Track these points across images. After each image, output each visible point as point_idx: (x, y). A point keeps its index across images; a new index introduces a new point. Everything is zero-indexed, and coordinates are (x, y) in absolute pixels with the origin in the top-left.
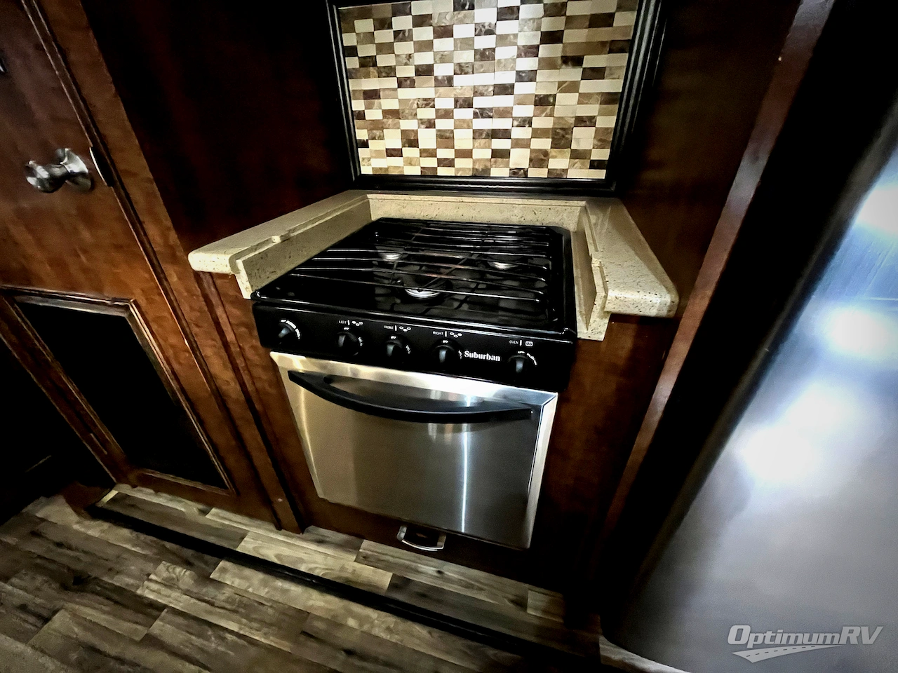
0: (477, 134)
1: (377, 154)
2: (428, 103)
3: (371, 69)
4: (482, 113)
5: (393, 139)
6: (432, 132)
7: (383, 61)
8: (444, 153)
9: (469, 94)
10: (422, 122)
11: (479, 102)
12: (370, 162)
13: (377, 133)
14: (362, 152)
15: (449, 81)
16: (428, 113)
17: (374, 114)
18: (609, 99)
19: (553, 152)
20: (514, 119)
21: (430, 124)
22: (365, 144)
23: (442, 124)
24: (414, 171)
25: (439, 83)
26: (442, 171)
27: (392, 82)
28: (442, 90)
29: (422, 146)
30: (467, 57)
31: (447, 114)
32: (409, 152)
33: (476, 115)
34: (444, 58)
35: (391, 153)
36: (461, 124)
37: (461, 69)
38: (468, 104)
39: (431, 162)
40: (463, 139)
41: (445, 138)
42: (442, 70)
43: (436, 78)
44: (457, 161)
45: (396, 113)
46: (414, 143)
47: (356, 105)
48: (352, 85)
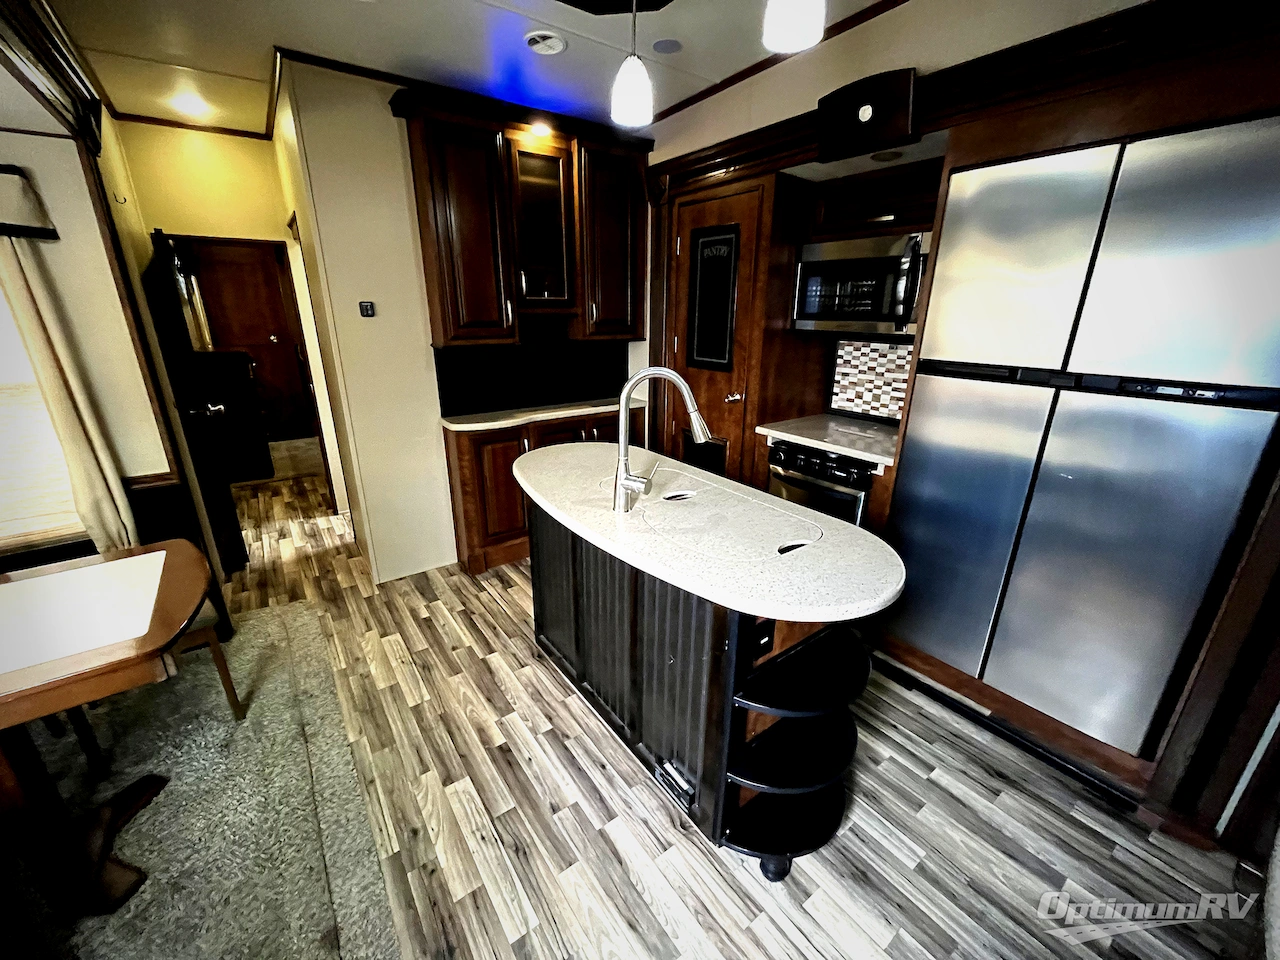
0: (892, 398)
1: (843, 400)
2: (871, 382)
3: (848, 365)
4: (895, 390)
5: (851, 394)
6: (871, 394)
7: (853, 362)
8: (874, 404)
10: (866, 389)
11: (895, 385)
12: (837, 403)
13: (844, 391)
14: (834, 397)
15: (882, 375)
16: (871, 386)
17: (844, 382)
21: (870, 391)
22: (837, 394)
23: (876, 391)
24: (859, 410)
25: (877, 374)
26: (873, 413)
27: (856, 371)
28: (878, 377)
29: (864, 399)
30: (893, 366)
31: (879, 388)
32: (857, 401)
33: (892, 390)
34: (881, 365)
35: (848, 400)
36: (884, 393)
37: (888, 371)
38: (889, 385)
39: (868, 407)
40: (885, 399)
41: (877, 398)
42: (879, 370)
44: (881, 409)
45: (855, 384)
46: (861, 398)
47: (837, 378)
48: (838, 369)
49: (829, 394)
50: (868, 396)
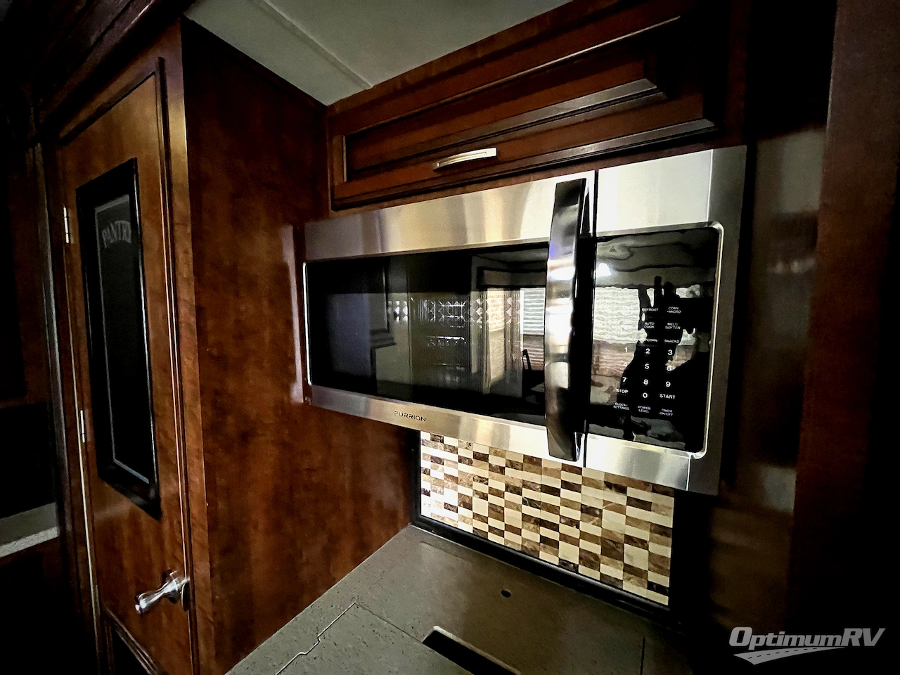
0: (526, 518)
1: (438, 505)
2: (483, 480)
3: (439, 444)
4: (530, 502)
5: (451, 497)
6: (485, 503)
7: (448, 441)
8: (493, 522)
9: (519, 485)
10: (476, 492)
11: (527, 493)
12: (430, 509)
13: (439, 489)
14: (424, 499)
15: (502, 470)
17: (438, 473)
18: (659, 530)
19: (605, 559)
20: (561, 517)
21: (484, 497)
22: (427, 494)
23: (494, 500)
24: (468, 529)
25: (492, 468)
26: (492, 537)
27: (455, 457)
28: (495, 474)
29: (475, 510)
31: (499, 494)
32: (462, 510)
33: (524, 502)
34: (497, 453)
35: (448, 507)
36: (510, 505)
37: (512, 465)
38: (517, 491)
39: (482, 526)
41: (496, 512)
42: (495, 461)
43: (490, 465)
44: (508, 534)
45: (455, 479)
46: (468, 506)
47: (425, 464)
48: (423, 449)
49: (413, 492)
50: (481, 507)
